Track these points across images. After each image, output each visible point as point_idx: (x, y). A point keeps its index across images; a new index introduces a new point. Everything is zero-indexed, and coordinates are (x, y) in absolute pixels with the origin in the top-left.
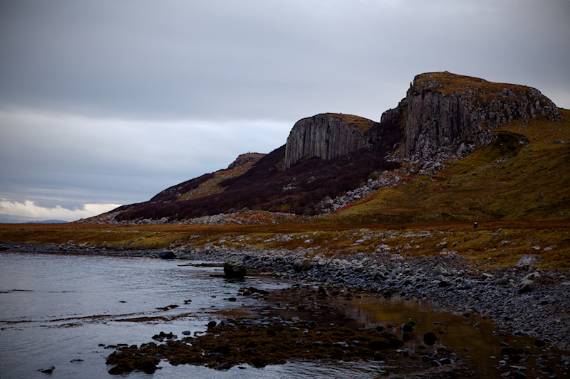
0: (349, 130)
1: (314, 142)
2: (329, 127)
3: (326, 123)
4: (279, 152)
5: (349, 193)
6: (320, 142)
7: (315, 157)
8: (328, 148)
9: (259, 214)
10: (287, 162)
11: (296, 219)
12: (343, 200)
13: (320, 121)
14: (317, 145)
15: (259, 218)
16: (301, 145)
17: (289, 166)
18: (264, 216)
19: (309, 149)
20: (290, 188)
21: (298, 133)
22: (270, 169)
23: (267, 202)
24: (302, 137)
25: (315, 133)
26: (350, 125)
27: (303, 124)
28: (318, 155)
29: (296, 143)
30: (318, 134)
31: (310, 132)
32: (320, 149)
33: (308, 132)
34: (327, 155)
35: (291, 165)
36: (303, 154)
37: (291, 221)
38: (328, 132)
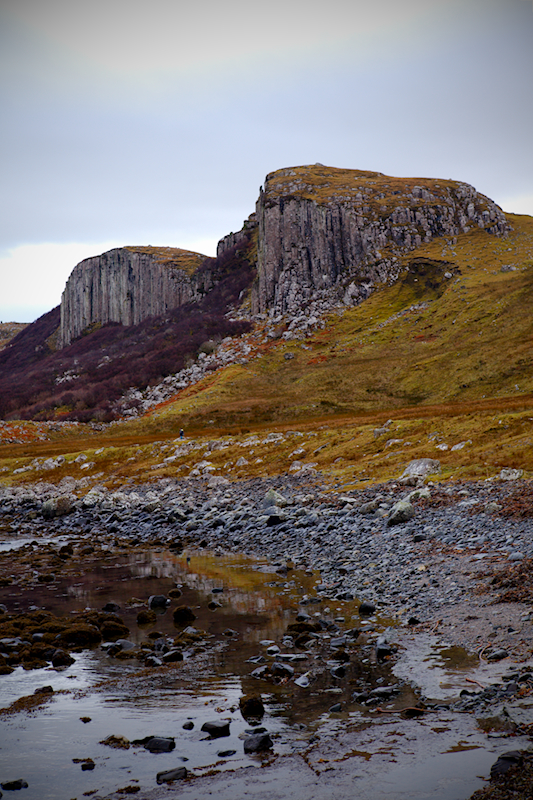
0: (165, 274)
1: (108, 298)
2: (131, 270)
3: (126, 264)
4: (51, 319)
5: (168, 379)
6: (117, 296)
7: (111, 323)
8: (132, 306)
9: (16, 427)
10: (65, 334)
11: (79, 430)
12: (158, 393)
13: (116, 261)
14: (114, 302)
15: (16, 433)
16: (86, 303)
17: (68, 341)
18: (24, 428)
19: (100, 310)
20: (69, 378)
21: (80, 284)
22: (37, 349)
23: (31, 404)
24: (87, 289)
25: (108, 283)
26: (166, 264)
27: (88, 267)
28: (116, 318)
29: (78, 300)
30: (113, 284)
31: (100, 280)
32: (118, 308)
33: (96, 281)
34: (132, 318)
35: (72, 340)
36: (91, 318)
37: (71, 434)
38: (131, 278)
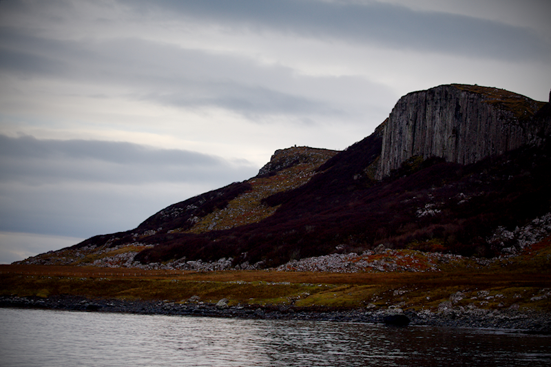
0: (494, 114)
1: (432, 133)
2: (458, 107)
3: (454, 100)
4: (367, 149)
6: (441, 132)
7: (434, 158)
8: (457, 142)
10: (386, 164)
13: (443, 97)
14: (437, 138)
16: (408, 136)
17: (387, 172)
19: (423, 144)
21: (404, 117)
22: (355, 177)
24: (411, 123)
25: (433, 118)
26: (495, 104)
27: (413, 101)
28: (438, 153)
29: (400, 133)
30: (438, 120)
31: (425, 115)
32: (441, 142)
33: (420, 114)
34: (456, 154)
35: (392, 171)
36: (413, 151)
38: (458, 116)
